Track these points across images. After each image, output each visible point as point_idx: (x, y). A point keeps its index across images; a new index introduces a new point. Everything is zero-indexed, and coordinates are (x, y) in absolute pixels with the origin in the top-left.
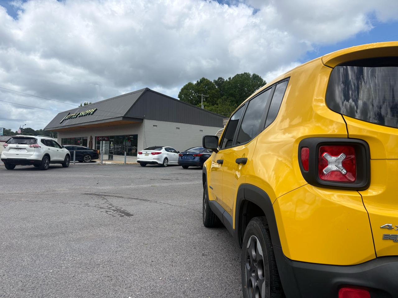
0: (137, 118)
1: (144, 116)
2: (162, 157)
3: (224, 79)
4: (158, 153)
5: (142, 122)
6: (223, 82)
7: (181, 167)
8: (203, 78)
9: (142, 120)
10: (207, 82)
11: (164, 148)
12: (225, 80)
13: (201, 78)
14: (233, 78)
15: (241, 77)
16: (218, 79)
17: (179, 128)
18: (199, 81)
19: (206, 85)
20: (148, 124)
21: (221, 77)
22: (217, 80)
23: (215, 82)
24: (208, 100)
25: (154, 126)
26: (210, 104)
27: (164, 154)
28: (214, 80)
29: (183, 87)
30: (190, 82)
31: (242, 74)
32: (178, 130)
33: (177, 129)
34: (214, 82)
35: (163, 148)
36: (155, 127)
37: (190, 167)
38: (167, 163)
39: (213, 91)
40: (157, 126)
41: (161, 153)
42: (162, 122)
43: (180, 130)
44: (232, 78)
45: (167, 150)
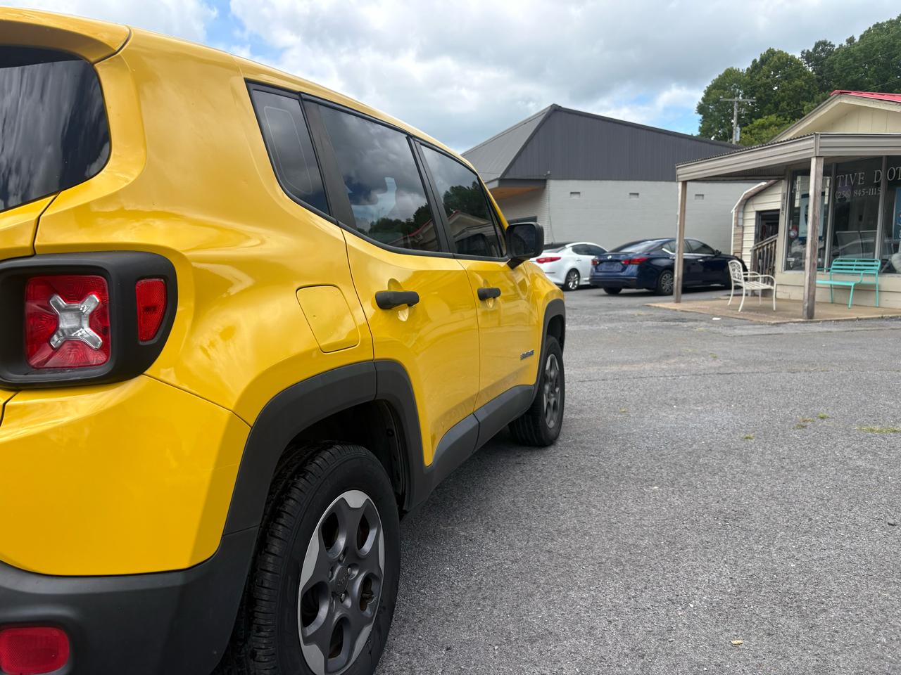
0: (532, 178)
1: (549, 172)
2: (561, 267)
3: (833, 43)
4: (552, 260)
5: (545, 187)
6: (830, 53)
7: (602, 291)
8: (768, 51)
9: (543, 182)
10: (779, 59)
11: (569, 248)
12: (837, 46)
13: (764, 51)
14: (862, 37)
15: (888, 30)
16: (813, 46)
17: (637, 194)
18: (758, 60)
19: (777, 70)
20: (557, 190)
21: (822, 39)
22: (811, 51)
23: (808, 56)
24: (780, 109)
25: (572, 193)
26: (785, 120)
27: (567, 260)
28: (803, 52)
29: (709, 84)
30: (729, 67)
31: (891, 22)
32: (634, 198)
33: (633, 196)
34: (802, 57)
35: (567, 246)
36: (575, 197)
37: (624, 291)
38: (576, 282)
39: (797, 82)
40: (579, 193)
41: (559, 258)
42: (593, 183)
43: (638, 199)
44: (857, 39)
45: (577, 250)
